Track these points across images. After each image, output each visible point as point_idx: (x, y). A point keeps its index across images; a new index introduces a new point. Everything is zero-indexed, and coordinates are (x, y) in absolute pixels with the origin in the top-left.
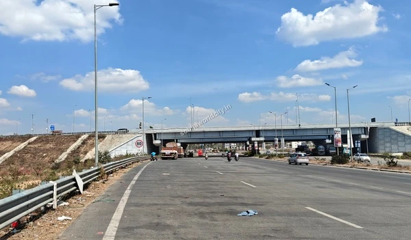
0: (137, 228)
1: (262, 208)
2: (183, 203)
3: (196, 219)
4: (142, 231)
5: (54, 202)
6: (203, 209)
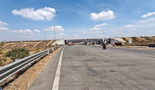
1: (90, 54)
2: (74, 53)
3: (77, 56)
4: (67, 59)
5: (48, 53)
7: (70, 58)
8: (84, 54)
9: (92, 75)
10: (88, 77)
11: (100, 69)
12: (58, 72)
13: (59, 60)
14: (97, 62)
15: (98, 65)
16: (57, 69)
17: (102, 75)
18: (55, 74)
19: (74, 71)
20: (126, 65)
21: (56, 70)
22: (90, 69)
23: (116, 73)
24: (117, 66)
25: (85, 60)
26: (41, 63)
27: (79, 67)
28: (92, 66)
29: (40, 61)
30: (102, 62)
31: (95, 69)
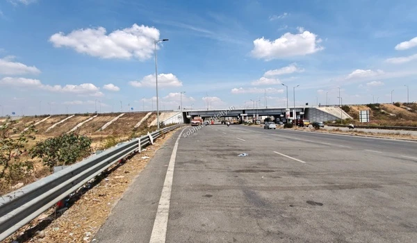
0: (185, 162)
1: (250, 152)
2: (207, 149)
3: (215, 158)
4: (188, 164)
5: (139, 149)
6: (218, 153)
7: (195, 161)
8: (235, 152)
9: (255, 213)
10: (245, 218)
11: (280, 196)
12: (164, 203)
13: (167, 167)
14: (271, 176)
15: (273, 183)
16: (163, 195)
17: (283, 215)
18: (156, 209)
19: (207, 200)
20: (352, 187)
21: (160, 195)
22: (250, 195)
23: (325, 208)
24: (325, 187)
25: (238, 169)
26: (121, 177)
27: (220, 189)
28: (256, 188)
29: (119, 169)
30: (284, 175)
31: (264, 195)
